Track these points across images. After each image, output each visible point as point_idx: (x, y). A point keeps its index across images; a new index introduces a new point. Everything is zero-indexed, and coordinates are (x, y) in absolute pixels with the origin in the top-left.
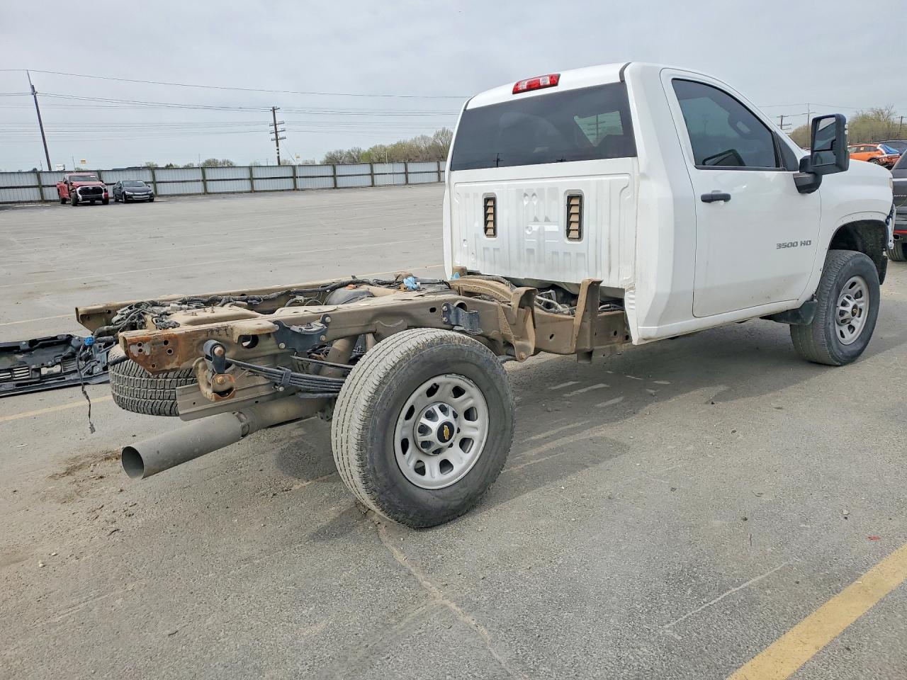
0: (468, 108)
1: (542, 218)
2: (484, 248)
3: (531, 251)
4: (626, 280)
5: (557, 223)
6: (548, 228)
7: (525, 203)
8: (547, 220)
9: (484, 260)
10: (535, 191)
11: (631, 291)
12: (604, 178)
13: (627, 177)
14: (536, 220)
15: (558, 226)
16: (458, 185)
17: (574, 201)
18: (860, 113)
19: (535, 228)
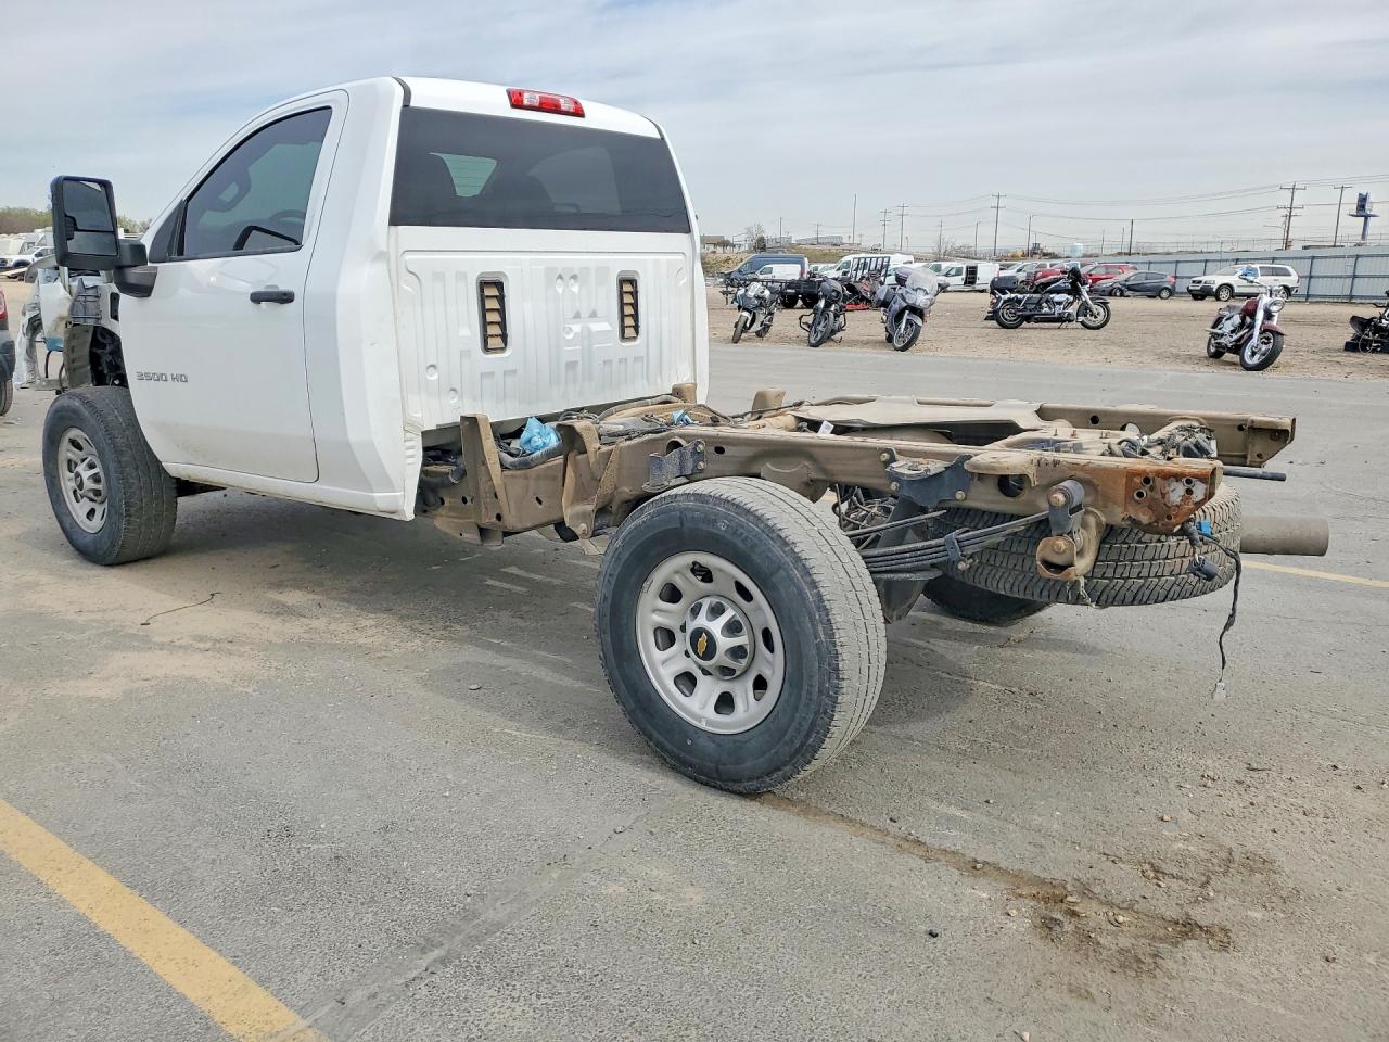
1: (585, 314)
3: (571, 365)
6: (596, 327)
8: (593, 315)
14: (577, 316)
15: (609, 324)
19: (577, 328)
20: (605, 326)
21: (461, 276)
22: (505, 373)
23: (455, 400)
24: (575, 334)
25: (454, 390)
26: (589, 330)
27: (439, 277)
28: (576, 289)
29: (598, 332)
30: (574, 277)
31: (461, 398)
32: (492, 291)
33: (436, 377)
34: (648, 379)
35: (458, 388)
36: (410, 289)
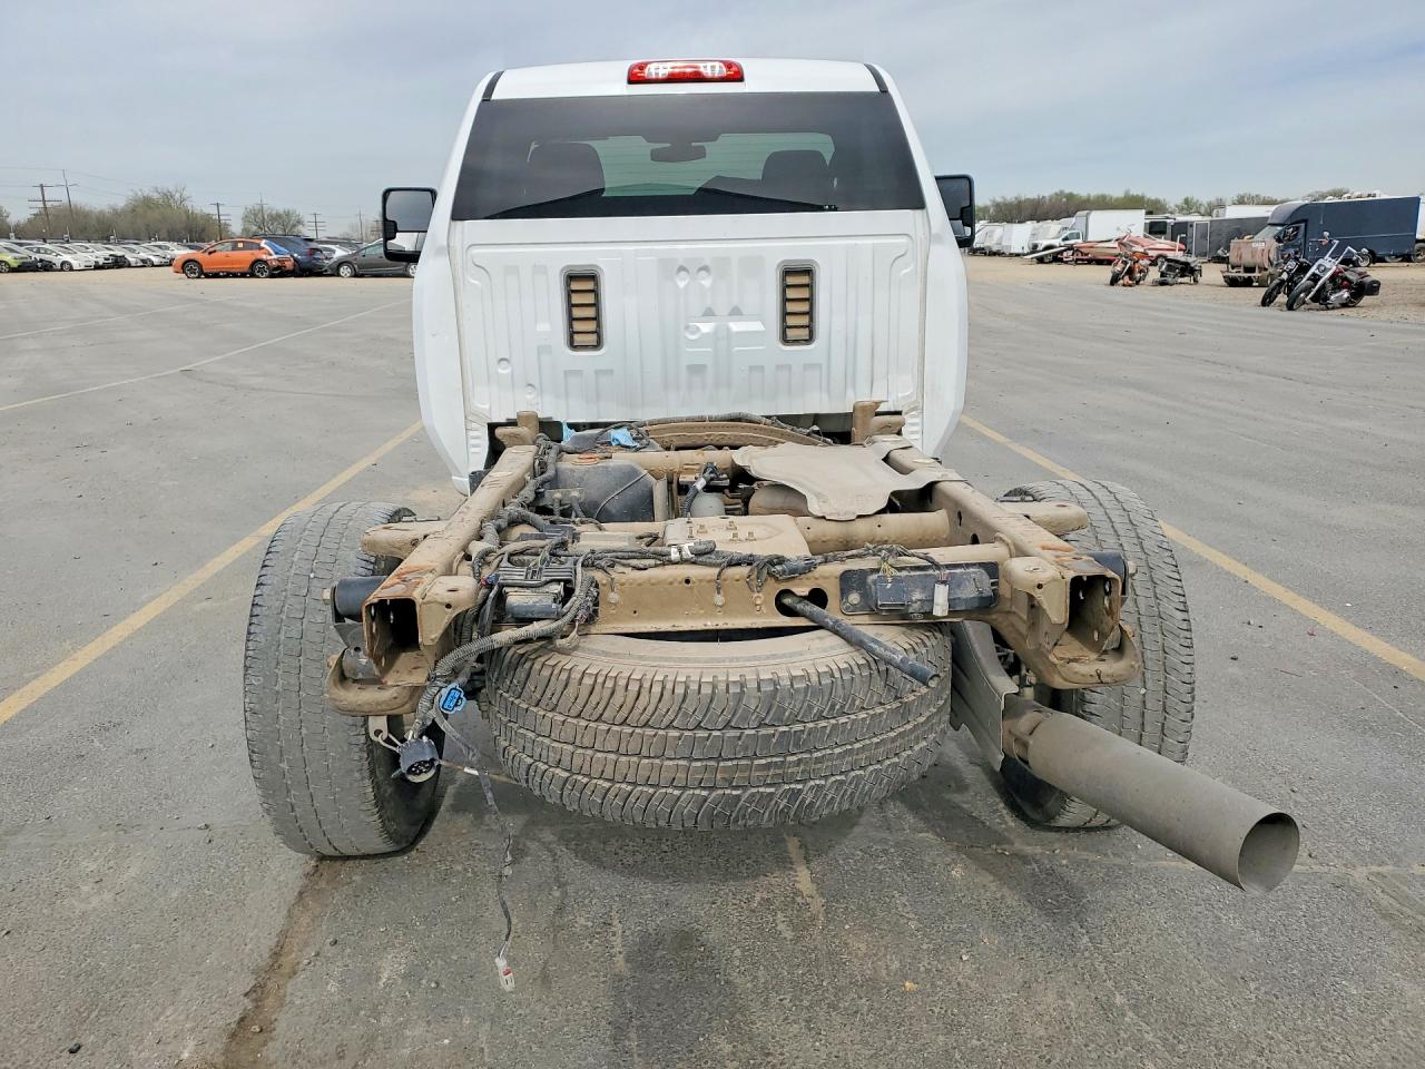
0: (495, 96)
2: (565, 372)
4: (903, 398)
5: (759, 317)
7: (682, 284)
8: (736, 312)
9: (567, 394)
10: (707, 262)
11: (914, 413)
12: (859, 241)
13: (904, 240)
14: (709, 313)
16: (475, 251)
17: (798, 280)
18: (140, 193)
19: (706, 328)
20: (757, 326)
21: (540, 270)
22: (597, 372)
23: (533, 396)
24: (703, 334)
25: (530, 385)
26: (728, 329)
27: (512, 270)
28: (707, 283)
29: (738, 333)
30: (705, 268)
31: (541, 393)
32: (582, 286)
33: (509, 371)
34: (829, 391)
35: (537, 385)
36: (476, 282)
